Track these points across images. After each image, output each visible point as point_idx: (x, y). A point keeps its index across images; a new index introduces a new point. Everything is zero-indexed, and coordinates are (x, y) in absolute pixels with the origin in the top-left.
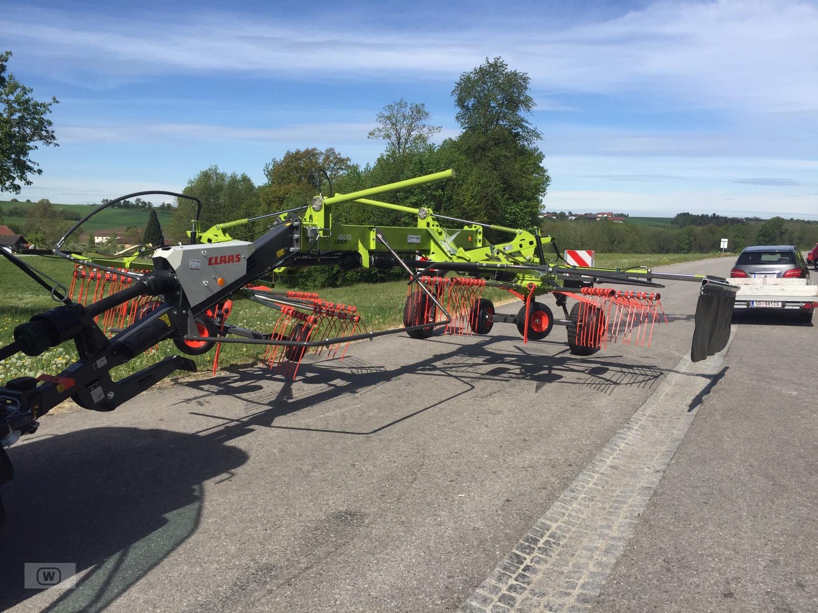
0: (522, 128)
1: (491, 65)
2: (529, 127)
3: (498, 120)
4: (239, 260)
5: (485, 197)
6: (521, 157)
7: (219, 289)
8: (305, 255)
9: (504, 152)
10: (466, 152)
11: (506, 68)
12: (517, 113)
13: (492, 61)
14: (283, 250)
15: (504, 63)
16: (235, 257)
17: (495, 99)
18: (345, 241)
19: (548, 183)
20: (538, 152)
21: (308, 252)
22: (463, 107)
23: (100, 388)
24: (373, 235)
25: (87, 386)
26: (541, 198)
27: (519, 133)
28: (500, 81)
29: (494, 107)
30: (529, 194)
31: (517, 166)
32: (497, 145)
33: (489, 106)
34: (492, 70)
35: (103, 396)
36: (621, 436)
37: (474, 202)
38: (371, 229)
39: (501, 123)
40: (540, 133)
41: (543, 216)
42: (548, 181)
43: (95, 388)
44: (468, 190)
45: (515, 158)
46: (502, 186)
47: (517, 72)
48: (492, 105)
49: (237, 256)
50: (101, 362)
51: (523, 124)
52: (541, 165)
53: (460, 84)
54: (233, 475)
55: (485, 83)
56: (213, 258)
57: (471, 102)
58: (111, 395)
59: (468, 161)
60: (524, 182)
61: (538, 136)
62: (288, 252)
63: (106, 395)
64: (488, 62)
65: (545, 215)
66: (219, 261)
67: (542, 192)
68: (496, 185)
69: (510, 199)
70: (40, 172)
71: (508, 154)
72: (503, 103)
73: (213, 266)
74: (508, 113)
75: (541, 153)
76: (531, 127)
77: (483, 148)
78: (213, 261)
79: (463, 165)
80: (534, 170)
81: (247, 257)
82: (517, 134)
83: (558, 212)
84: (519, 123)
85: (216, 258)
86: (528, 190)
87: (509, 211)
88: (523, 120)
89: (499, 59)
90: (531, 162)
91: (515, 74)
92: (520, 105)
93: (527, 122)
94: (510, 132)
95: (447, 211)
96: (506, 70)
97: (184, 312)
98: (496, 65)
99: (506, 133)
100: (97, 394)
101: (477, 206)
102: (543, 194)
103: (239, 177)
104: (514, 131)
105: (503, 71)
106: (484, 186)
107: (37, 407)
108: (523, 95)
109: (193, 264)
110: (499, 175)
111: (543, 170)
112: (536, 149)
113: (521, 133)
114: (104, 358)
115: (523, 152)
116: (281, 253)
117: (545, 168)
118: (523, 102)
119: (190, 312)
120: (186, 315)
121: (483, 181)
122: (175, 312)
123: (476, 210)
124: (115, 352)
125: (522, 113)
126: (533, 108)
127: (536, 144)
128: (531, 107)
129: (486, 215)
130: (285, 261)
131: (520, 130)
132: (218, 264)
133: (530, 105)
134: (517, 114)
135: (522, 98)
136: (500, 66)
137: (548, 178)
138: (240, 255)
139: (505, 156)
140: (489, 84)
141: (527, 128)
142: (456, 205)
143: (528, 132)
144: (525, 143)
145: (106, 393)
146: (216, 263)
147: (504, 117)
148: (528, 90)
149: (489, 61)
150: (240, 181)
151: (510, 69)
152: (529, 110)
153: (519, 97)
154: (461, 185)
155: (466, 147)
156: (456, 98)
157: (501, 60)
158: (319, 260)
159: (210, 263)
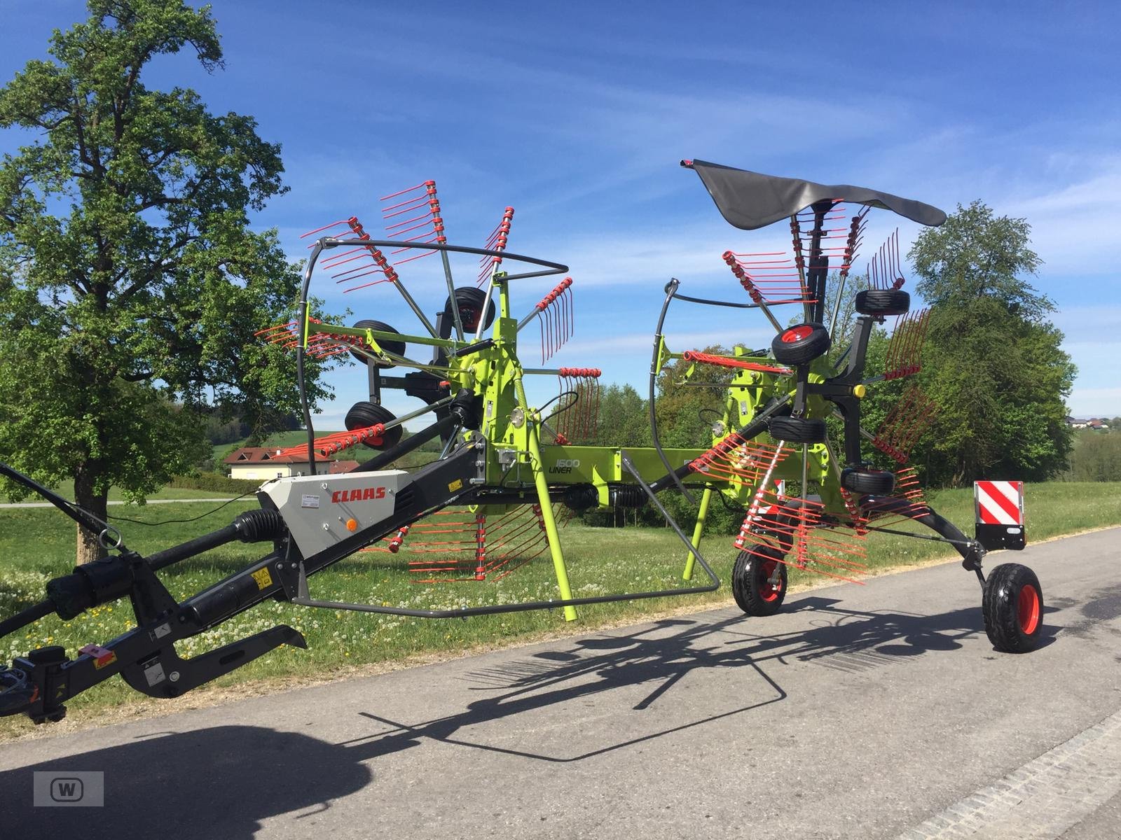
0: (1021, 296)
1: (966, 213)
2: (1035, 294)
3: (982, 287)
4: (382, 495)
5: (967, 400)
6: (1025, 339)
7: (350, 534)
8: (495, 488)
9: (994, 334)
10: (934, 337)
11: (991, 215)
12: (1013, 275)
13: (967, 207)
14: (459, 481)
15: (986, 208)
16: (375, 491)
17: (975, 259)
18: (569, 470)
19: (1073, 375)
20: (1053, 330)
21: (501, 484)
22: (925, 273)
23: (159, 666)
24: (617, 459)
25: (139, 662)
26: (1062, 398)
27: (1018, 304)
28: (983, 233)
29: (975, 271)
30: (1042, 393)
31: (1018, 353)
32: (981, 324)
33: (968, 269)
34: (969, 219)
35: (163, 677)
36: (975, 800)
37: (949, 408)
38: (614, 451)
39: (989, 291)
40: (1052, 302)
41: (1085, 426)
42: (1072, 372)
43: (151, 665)
44: (938, 390)
45: (1015, 342)
46: (994, 382)
47: (1008, 218)
48: (973, 267)
49: (379, 490)
50: (162, 631)
51: (1024, 290)
52: (1060, 348)
53: (918, 244)
54: (327, 807)
55: (959, 238)
56: (340, 492)
57: (939, 266)
58: (175, 676)
59: (937, 349)
60: (1031, 375)
61: (1049, 306)
62: (466, 484)
63: (167, 675)
64: (961, 210)
65: (1089, 424)
66: (349, 496)
67: (1064, 389)
68: (985, 382)
69: (1010, 401)
70: (332, 397)
71: (1001, 336)
72: (989, 262)
73: (340, 503)
74: (997, 277)
75: (1057, 331)
76: (1039, 295)
77: (962, 329)
78: (340, 496)
79: (929, 355)
80: (1048, 358)
81: (396, 491)
82: (1016, 306)
83: (1111, 418)
84: (1018, 290)
85: (345, 493)
86: (1039, 387)
87: (1009, 419)
88: (1023, 285)
89: (977, 203)
90: (1041, 345)
91: (1007, 222)
92: (1017, 265)
93: (1030, 288)
94: (1005, 305)
95: (907, 422)
96: (990, 218)
97: (293, 565)
98: (975, 212)
99: (996, 306)
100: (154, 674)
101: (955, 415)
102: (1066, 392)
103: (621, 390)
104: (1010, 302)
105: (986, 219)
106: (965, 384)
107: (63, 686)
108: (1021, 250)
109: (308, 501)
110: (988, 367)
111: (1063, 356)
112: (1049, 327)
113: (1021, 304)
114: (166, 626)
115: (1026, 331)
116: (455, 485)
117: (1067, 353)
118: (1022, 260)
119: (302, 566)
120: (298, 569)
121: (962, 377)
122: (279, 566)
123: (951, 420)
124: (183, 619)
125: (1021, 275)
126: (1039, 267)
127: (1048, 318)
128: (1034, 266)
129: (970, 427)
130: (461, 496)
131: (1018, 300)
132: (347, 500)
133: (1034, 263)
134: (1012, 278)
135: (1019, 254)
136: (982, 213)
137: (1072, 369)
138: (384, 488)
139: (996, 340)
140: (966, 239)
141: (1031, 296)
142: (921, 413)
143: (1033, 303)
144: (1030, 318)
145: (168, 673)
146: (345, 499)
147: (993, 283)
148: (1028, 242)
149: (963, 208)
150: (622, 395)
151: (997, 215)
152: (1032, 271)
153: (1015, 251)
154: (927, 385)
155: (933, 330)
156: (914, 263)
157: (981, 204)
158: (522, 496)
159: (335, 499)
